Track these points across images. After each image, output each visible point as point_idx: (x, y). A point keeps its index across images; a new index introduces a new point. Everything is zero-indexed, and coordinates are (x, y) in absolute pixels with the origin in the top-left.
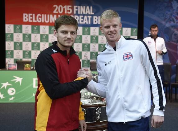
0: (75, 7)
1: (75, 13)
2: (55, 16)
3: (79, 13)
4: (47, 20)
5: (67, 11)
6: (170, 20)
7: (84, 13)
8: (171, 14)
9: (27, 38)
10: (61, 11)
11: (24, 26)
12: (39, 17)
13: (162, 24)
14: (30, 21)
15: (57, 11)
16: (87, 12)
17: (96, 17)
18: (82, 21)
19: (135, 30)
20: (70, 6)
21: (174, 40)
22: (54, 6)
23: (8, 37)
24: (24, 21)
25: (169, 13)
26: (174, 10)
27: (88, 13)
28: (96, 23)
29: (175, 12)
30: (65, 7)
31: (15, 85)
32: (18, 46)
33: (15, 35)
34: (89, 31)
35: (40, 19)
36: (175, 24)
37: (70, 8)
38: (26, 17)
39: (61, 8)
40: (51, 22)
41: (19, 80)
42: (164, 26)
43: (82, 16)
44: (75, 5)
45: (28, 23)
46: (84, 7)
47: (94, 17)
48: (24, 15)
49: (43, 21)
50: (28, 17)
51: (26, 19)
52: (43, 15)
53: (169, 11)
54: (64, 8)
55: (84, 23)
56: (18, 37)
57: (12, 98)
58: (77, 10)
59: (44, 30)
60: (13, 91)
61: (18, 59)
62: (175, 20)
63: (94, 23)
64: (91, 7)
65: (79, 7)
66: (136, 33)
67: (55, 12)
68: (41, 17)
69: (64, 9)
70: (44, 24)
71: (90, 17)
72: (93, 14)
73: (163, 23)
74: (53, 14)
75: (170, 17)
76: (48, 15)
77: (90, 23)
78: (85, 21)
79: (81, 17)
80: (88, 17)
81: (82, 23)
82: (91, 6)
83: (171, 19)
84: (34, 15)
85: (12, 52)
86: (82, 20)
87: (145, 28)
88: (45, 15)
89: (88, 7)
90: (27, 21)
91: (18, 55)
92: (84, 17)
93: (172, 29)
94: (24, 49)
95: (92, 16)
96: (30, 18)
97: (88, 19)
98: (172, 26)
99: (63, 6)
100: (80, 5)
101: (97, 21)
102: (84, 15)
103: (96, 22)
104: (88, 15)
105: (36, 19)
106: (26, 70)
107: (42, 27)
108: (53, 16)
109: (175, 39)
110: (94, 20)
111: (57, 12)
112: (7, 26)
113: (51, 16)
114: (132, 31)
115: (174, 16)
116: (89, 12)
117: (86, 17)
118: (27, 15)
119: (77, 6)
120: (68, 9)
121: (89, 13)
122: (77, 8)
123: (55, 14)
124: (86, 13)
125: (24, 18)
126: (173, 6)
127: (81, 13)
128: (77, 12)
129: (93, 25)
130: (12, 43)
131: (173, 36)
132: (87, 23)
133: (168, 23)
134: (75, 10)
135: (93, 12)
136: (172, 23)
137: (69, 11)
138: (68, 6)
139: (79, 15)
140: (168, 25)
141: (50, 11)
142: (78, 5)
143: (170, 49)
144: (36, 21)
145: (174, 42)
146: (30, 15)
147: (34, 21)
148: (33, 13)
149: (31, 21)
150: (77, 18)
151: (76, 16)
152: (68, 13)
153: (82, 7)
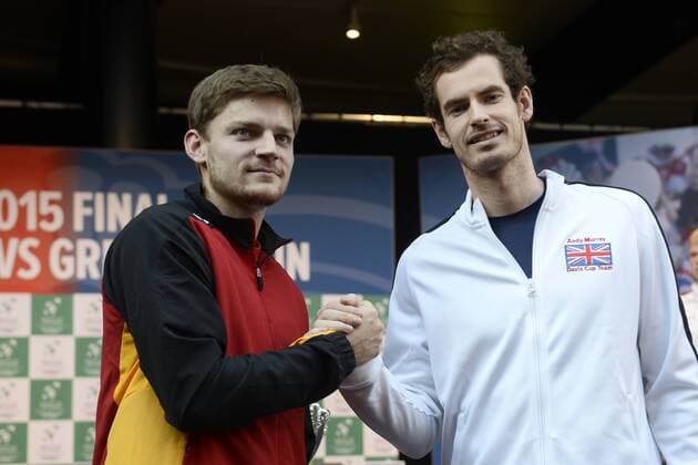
0: (79, 198)
1: (78, 225)
3: (99, 227)
5: (40, 218)
20: (57, 195)
30: (29, 198)
37: (52, 202)
44: (83, 189)
46: (127, 198)
54: (23, 201)
58: (88, 211)
64: (162, 200)
65: (99, 197)
69: (23, 211)
82: (163, 192)
89: (145, 199)
99: (19, 195)
100: (105, 190)
119: (88, 196)
120: (45, 210)
122: (89, 204)
127: (112, 228)
128: (89, 221)
134: (80, 212)
137: (50, 218)
138: (46, 196)
142: (94, 191)
150: (88, 252)
151: (83, 244)
152: (45, 226)
153: (112, 197)
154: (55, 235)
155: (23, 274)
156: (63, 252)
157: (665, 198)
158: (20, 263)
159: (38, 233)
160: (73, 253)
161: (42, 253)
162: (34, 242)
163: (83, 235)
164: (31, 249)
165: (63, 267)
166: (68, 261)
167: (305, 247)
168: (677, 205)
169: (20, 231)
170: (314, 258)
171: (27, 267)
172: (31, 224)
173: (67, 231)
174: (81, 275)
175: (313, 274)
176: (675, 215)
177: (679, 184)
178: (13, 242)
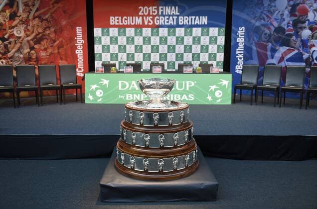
0: (160, 7)
1: (160, 14)
2: (141, 18)
3: (164, 14)
4: (133, 22)
5: (153, 12)
6: (261, 19)
7: (169, 14)
8: (262, 12)
9: (114, 40)
10: (146, 12)
11: (111, 29)
12: (125, 19)
13: (251, 23)
14: (116, 24)
15: (143, 12)
16: (172, 12)
17: (182, 17)
18: (168, 22)
19: (223, 30)
20: (156, 7)
21: (264, 39)
22: (140, 8)
23: (96, 40)
24: (111, 24)
25: (260, 11)
26: (264, 7)
27: (173, 14)
28: (182, 24)
29: (265, 9)
30: (150, 8)
31: (103, 87)
32: (106, 49)
33: (103, 38)
34: (174, 32)
35: (126, 21)
36: (266, 22)
37: (155, 9)
38: (113, 21)
39: (146, 9)
40: (136, 24)
41: (106, 82)
42: (254, 24)
43: (168, 17)
45: (114, 26)
46: (170, 7)
47: (180, 17)
48: (111, 18)
49: (129, 24)
50: (115, 20)
51: (112, 22)
52: (129, 17)
53: (260, 9)
55: (169, 24)
56: (106, 40)
57: (101, 99)
59: (130, 32)
60: (101, 93)
61: (106, 62)
62: (266, 18)
63: (180, 24)
64: (177, 7)
65: (164, 7)
66: (224, 33)
67: (140, 14)
68: (127, 19)
69: (149, 11)
70: (130, 26)
71: (175, 18)
72: (179, 14)
73: (253, 21)
74: (139, 16)
75: (261, 15)
76: (134, 17)
77: (175, 24)
78: (171, 22)
79: (166, 17)
80: (174, 17)
81: (167, 24)
83: (261, 17)
84: (120, 18)
85: (101, 55)
86: (168, 20)
87: (233, 28)
88: (131, 17)
89: (173, 8)
90: (113, 24)
91: (106, 57)
92: (169, 18)
93: (262, 28)
94: (111, 51)
95: (178, 16)
96: (116, 21)
97: (173, 19)
98: (263, 25)
99: (148, 8)
100: (165, 6)
101: (183, 22)
102: (169, 16)
103: (181, 22)
104: (173, 15)
105: (122, 22)
106: (113, 73)
107: (127, 29)
108: (139, 18)
109: (266, 38)
110: (180, 21)
111: (142, 14)
112: (95, 29)
113: (137, 18)
114: (219, 31)
115: (264, 14)
116: (174, 12)
117: (171, 18)
118: (113, 18)
119: (162, 7)
120: (153, 11)
121: (175, 14)
122: (162, 9)
123: (141, 16)
124: (172, 14)
125: (111, 21)
126: (264, 3)
127: (167, 14)
128: (162, 12)
129: (178, 26)
130: (100, 46)
131: (263, 35)
132: (172, 24)
133: (258, 21)
134: (160, 11)
135: (178, 12)
136: (262, 21)
137: (155, 12)
138: (154, 7)
139: (164, 16)
140: (257, 24)
141: (136, 13)
143: (259, 50)
144: (122, 24)
145: (264, 42)
146: (116, 17)
147: (121, 24)
148: (119, 16)
149: (118, 24)
150: (162, 19)
151: (161, 17)
152: (154, 14)
153: (167, 7)
154: (156, 16)
155: (149, 24)
156: (157, 19)
157: (288, 7)
158: (149, 22)
159: (152, 15)
160: (159, 19)
161: (153, 20)
162: (152, 17)
163: (161, 16)
164: (151, 19)
165: (157, 22)
166: (158, 21)
167: (206, 17)
168: (290, 8)
169: (149, 15)
170: (208, 20)
171: (150, 22)
172: (151, 14)
173: (158, 15)
174: (161, 24)
175: (208, 23)
176: (289, 10)
177: (292, 3)
178: (148, 17)
